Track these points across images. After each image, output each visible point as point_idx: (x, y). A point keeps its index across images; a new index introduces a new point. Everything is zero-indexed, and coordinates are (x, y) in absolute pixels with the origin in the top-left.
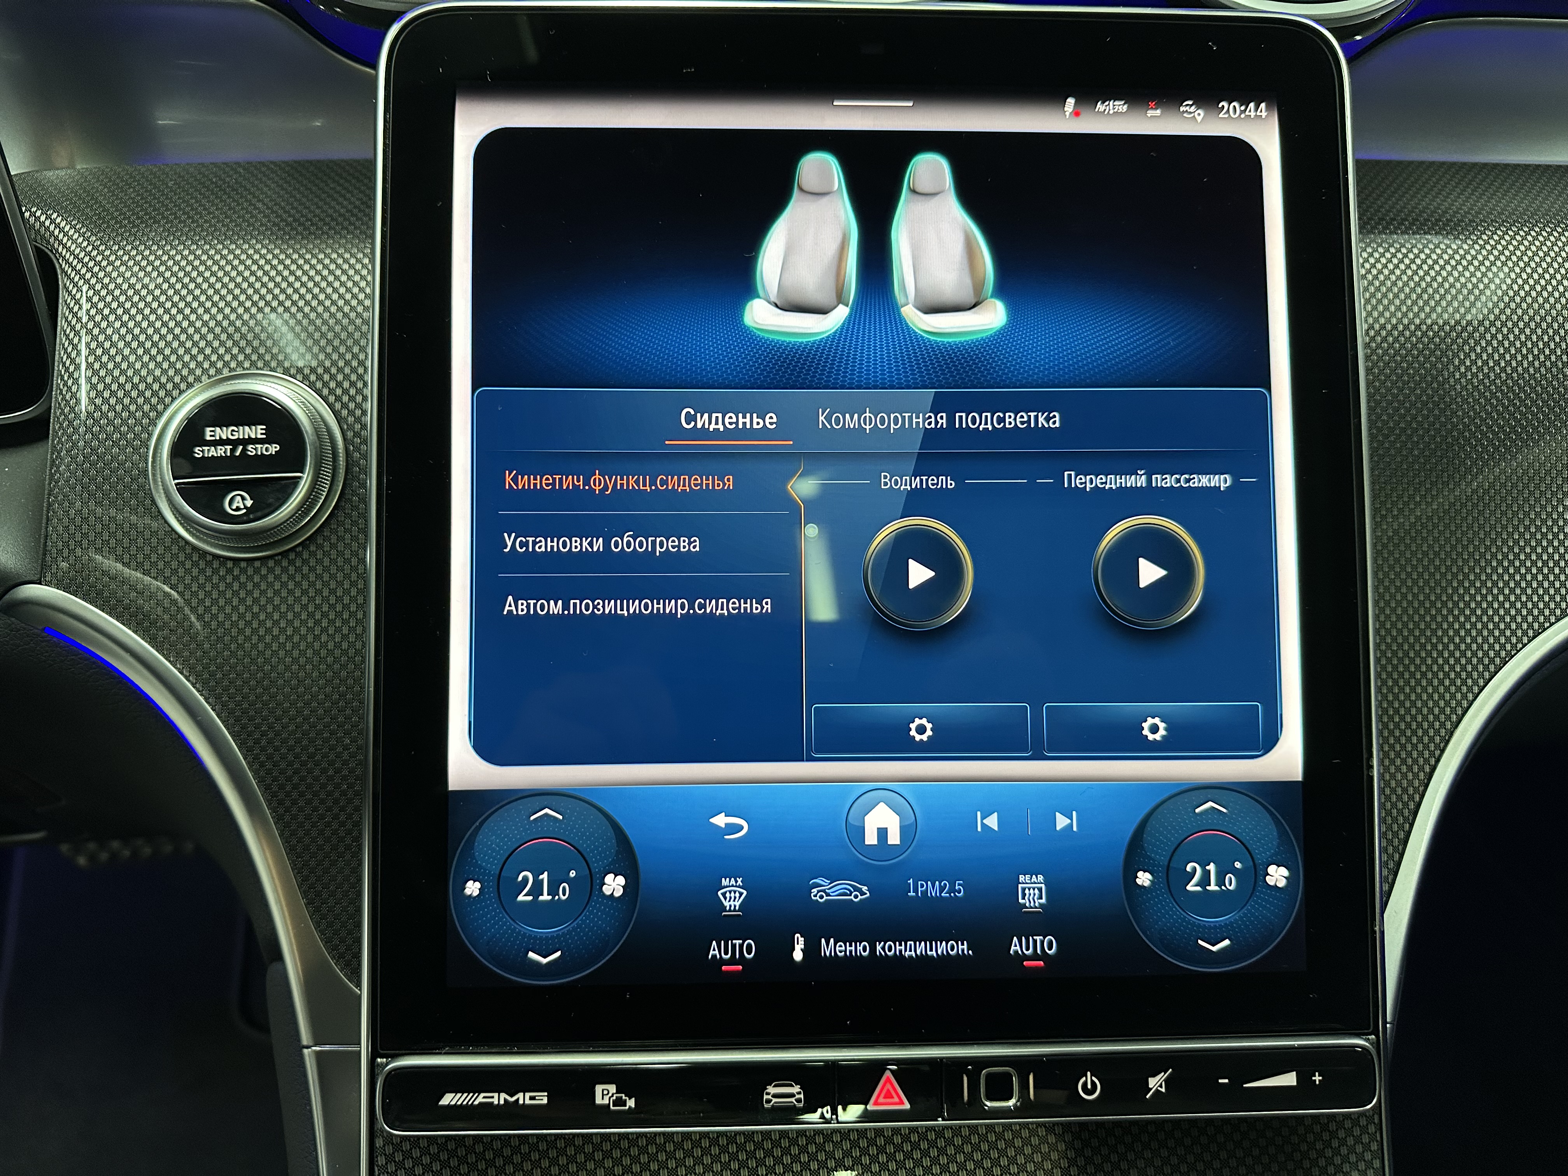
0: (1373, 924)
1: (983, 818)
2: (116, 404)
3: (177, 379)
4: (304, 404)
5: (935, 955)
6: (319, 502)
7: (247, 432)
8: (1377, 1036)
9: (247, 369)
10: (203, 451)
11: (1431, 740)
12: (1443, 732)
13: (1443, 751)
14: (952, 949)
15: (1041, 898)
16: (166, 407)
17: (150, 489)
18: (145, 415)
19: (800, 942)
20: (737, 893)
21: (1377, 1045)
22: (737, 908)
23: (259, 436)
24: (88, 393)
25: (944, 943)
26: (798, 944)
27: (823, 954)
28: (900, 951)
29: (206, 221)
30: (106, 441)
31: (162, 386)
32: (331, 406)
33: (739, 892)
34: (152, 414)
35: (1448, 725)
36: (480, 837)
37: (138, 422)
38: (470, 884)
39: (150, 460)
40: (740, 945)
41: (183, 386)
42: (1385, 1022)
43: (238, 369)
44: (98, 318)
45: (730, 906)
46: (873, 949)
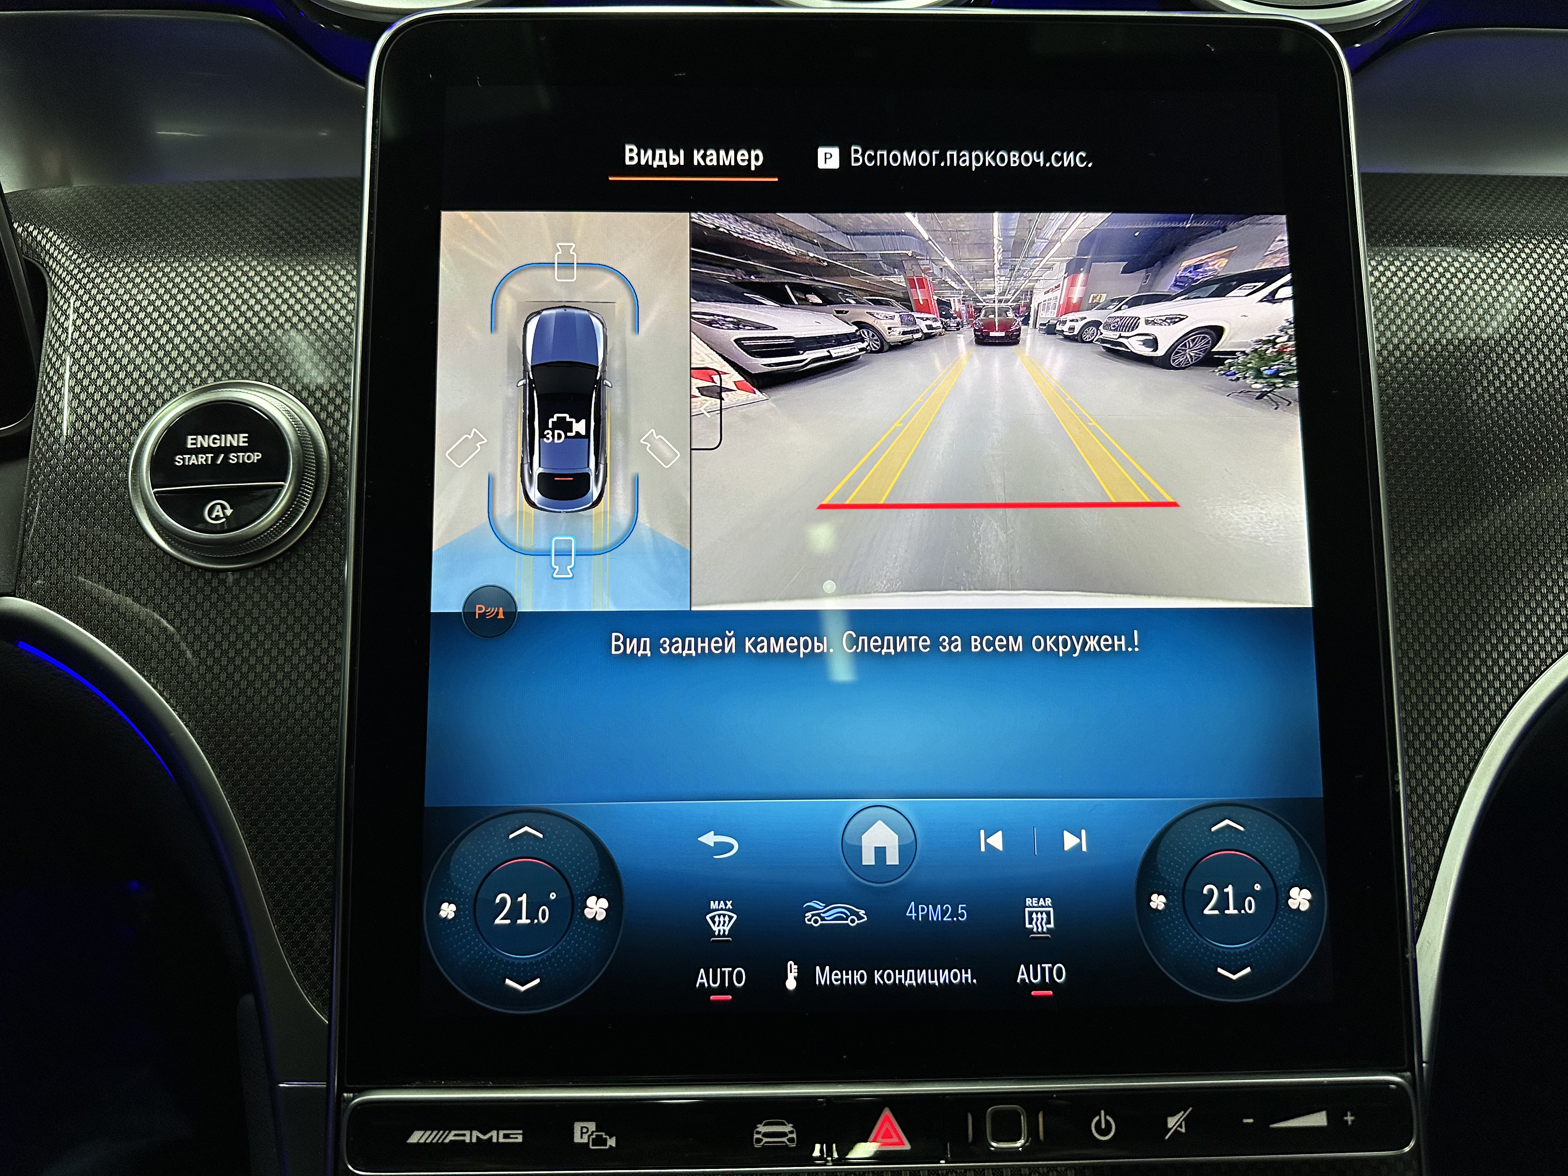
0: (1404, 953)
1: (986, 838)
2: (98, 414)
3: (161, 389)
4: (289, 413)
5: (937, 984)
6: (301, 512)
7: (230, 440)
8: (1413, 1072)
9: (232, 378)
10: (183, 459)
11: (1460, 759)
12: (1472, 751)
13: (1472, 772)
14: (955, 978)
15: (1048, 922)
16: (149, 417)
17: (129, 499)
18: (128, 424)
19: (793, 970)
20: (727, 916)
21: (1413, 1082)
22: (726, 933)
23: (241, 444)
24: (70, 403)
25: (946, 971)
26: (791, 972)
27: (817, 983)
28: (900, 979)
29: (198, 235)
30: (86, 451)
31: (146, 396)
32: (316, 416)
33: (729, 916)
34: (135, 424)
35: (1477, 744)
36: (456, 856)
37: (120, 432)
38: (445, 906)
39: (130, 469)
40: (729, 971)
41: (167, 395)
42: (1421, 1062)
43: (223, 379)
44: (84, 328)
45: (719, 931)
46: (871, 977)
